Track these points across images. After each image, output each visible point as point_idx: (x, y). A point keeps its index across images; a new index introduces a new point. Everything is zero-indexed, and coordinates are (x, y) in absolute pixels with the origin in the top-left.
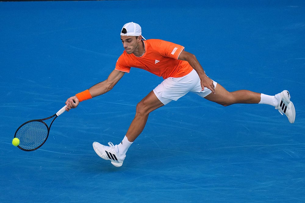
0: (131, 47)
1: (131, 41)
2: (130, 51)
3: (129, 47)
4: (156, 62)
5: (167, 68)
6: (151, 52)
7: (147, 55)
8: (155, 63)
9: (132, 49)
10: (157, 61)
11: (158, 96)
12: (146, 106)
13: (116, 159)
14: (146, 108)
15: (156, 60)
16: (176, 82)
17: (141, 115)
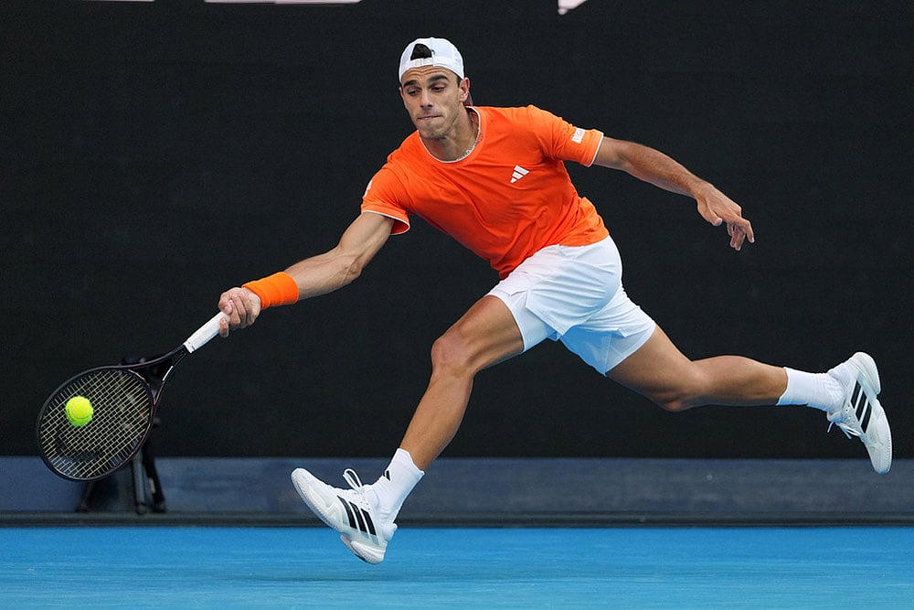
0: (445, 110)
1: (446, 85)
2: (441, 126)
3: (437, 108)
4: (515, 174)
5: (541, 210)
6: (502, 136)
7: (485, 152)
8: (513, 180)
9: (446, 116)
10: (520, 172)
11: (513, 306)
12: (472, 342)
13: (373, 531)
14: (472, 349)
15: (517, 168)
16: (571, 259)
17: (457, 373)
